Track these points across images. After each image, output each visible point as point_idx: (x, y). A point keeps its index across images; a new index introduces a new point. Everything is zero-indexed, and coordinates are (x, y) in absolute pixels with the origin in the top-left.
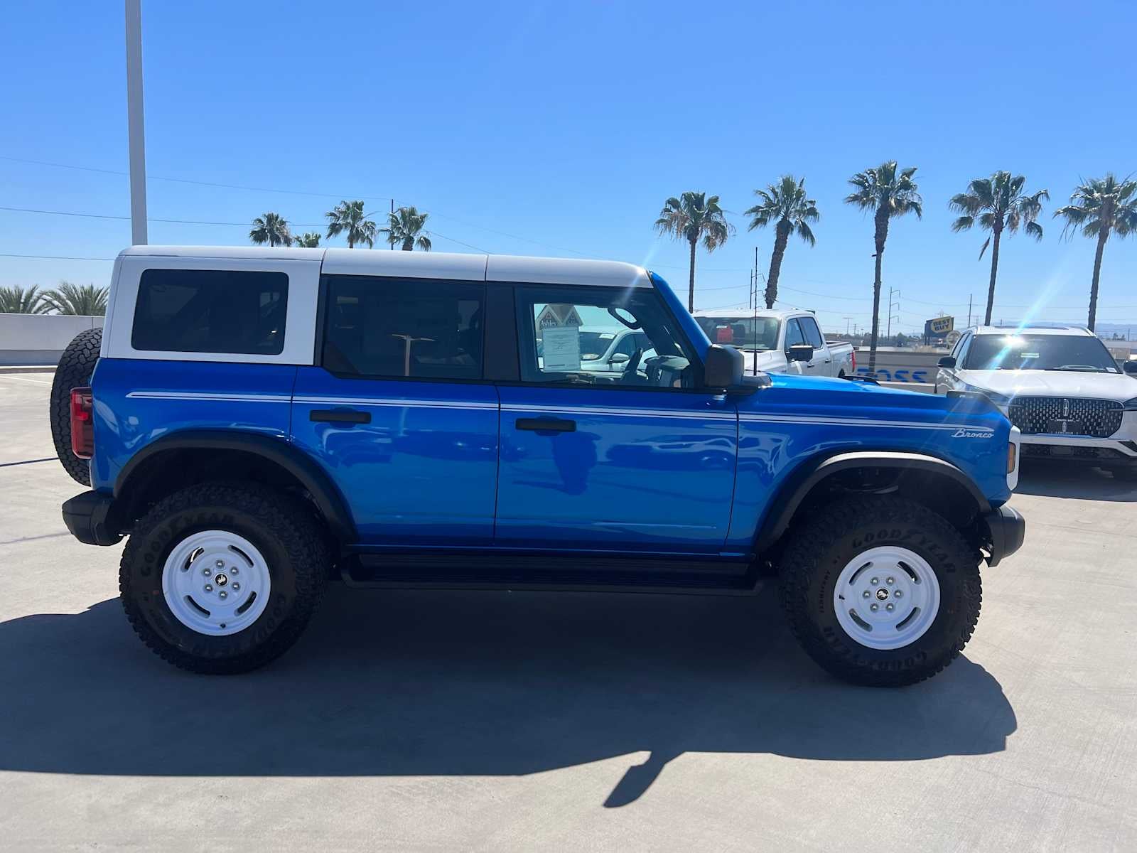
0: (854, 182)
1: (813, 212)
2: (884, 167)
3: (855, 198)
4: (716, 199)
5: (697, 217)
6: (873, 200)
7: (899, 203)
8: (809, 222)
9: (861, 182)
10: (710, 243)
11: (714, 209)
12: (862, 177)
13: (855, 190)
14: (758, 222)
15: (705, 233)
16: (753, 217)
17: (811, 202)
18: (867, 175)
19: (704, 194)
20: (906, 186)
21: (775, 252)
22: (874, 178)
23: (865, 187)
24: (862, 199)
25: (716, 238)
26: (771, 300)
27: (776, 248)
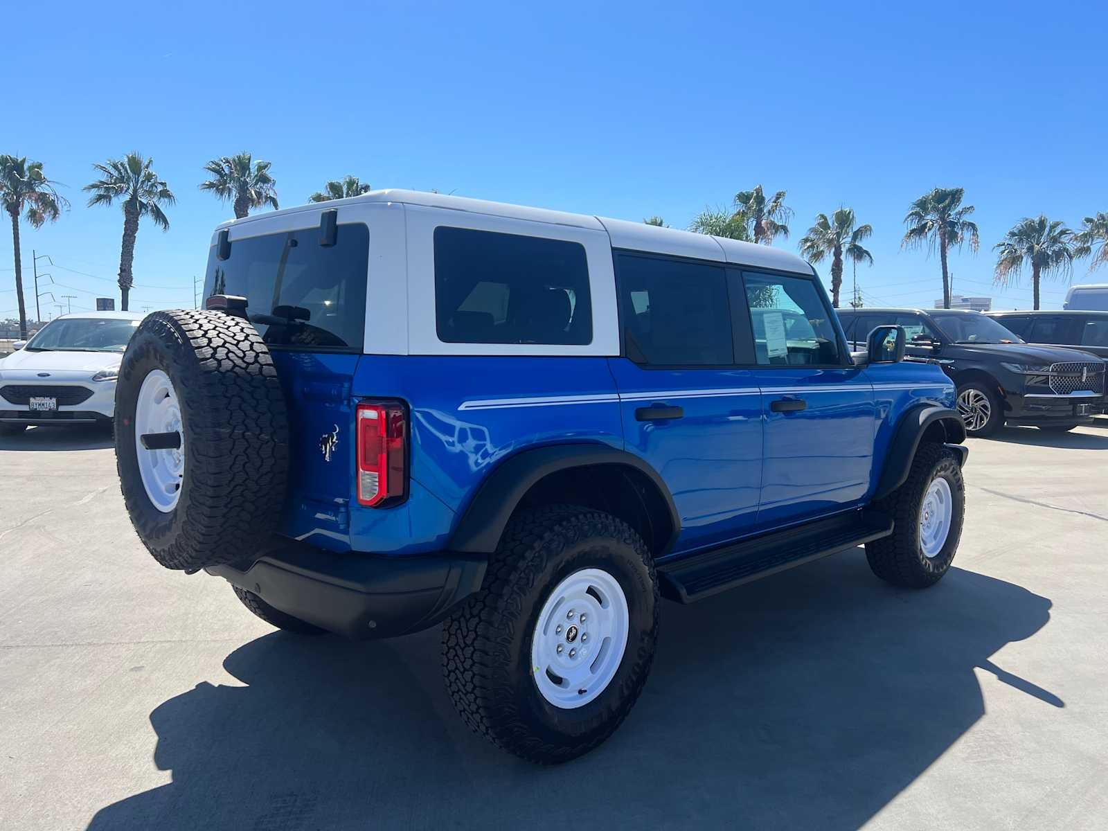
0: (209, 169)
1: (165, 194)
2: (239, 158)
3: (211, 186)
4: (40, 166)
5: (16, 184)
6: (230, 190)
7: (259, 194)
8: (163, 205)
9: (218, 171)
10: (34, 217)
11: (39, 179)
12: (218, 165)
13: (212, 178)
14: (100, 198)
15: (27, 206)
16: (94, 193)
17: (162, 184)
18: (222, 164)
19: (25, 159)
20: (264, 179)
21: (125, 234)
22: (230, 167)
23: (222, 176)
24: (220, 187)
25: (44, 212)
26: (126, 286)
27: (126, 229)
